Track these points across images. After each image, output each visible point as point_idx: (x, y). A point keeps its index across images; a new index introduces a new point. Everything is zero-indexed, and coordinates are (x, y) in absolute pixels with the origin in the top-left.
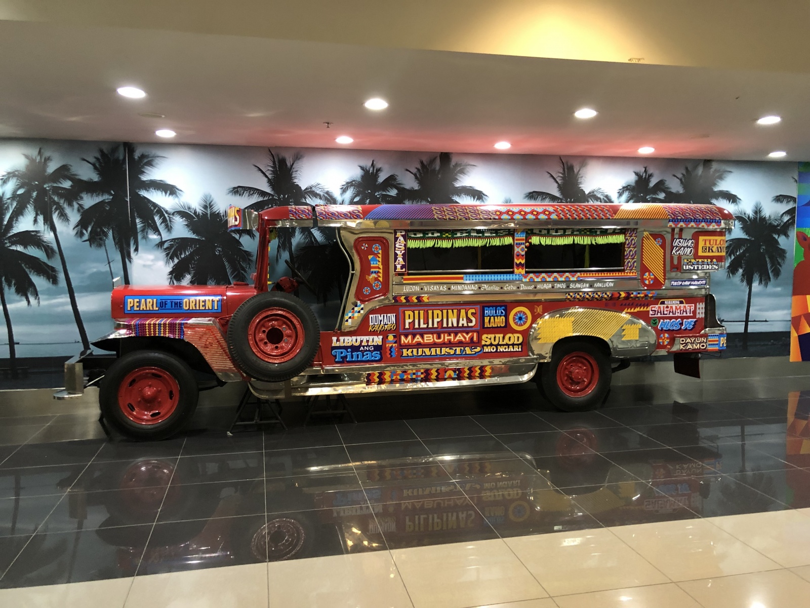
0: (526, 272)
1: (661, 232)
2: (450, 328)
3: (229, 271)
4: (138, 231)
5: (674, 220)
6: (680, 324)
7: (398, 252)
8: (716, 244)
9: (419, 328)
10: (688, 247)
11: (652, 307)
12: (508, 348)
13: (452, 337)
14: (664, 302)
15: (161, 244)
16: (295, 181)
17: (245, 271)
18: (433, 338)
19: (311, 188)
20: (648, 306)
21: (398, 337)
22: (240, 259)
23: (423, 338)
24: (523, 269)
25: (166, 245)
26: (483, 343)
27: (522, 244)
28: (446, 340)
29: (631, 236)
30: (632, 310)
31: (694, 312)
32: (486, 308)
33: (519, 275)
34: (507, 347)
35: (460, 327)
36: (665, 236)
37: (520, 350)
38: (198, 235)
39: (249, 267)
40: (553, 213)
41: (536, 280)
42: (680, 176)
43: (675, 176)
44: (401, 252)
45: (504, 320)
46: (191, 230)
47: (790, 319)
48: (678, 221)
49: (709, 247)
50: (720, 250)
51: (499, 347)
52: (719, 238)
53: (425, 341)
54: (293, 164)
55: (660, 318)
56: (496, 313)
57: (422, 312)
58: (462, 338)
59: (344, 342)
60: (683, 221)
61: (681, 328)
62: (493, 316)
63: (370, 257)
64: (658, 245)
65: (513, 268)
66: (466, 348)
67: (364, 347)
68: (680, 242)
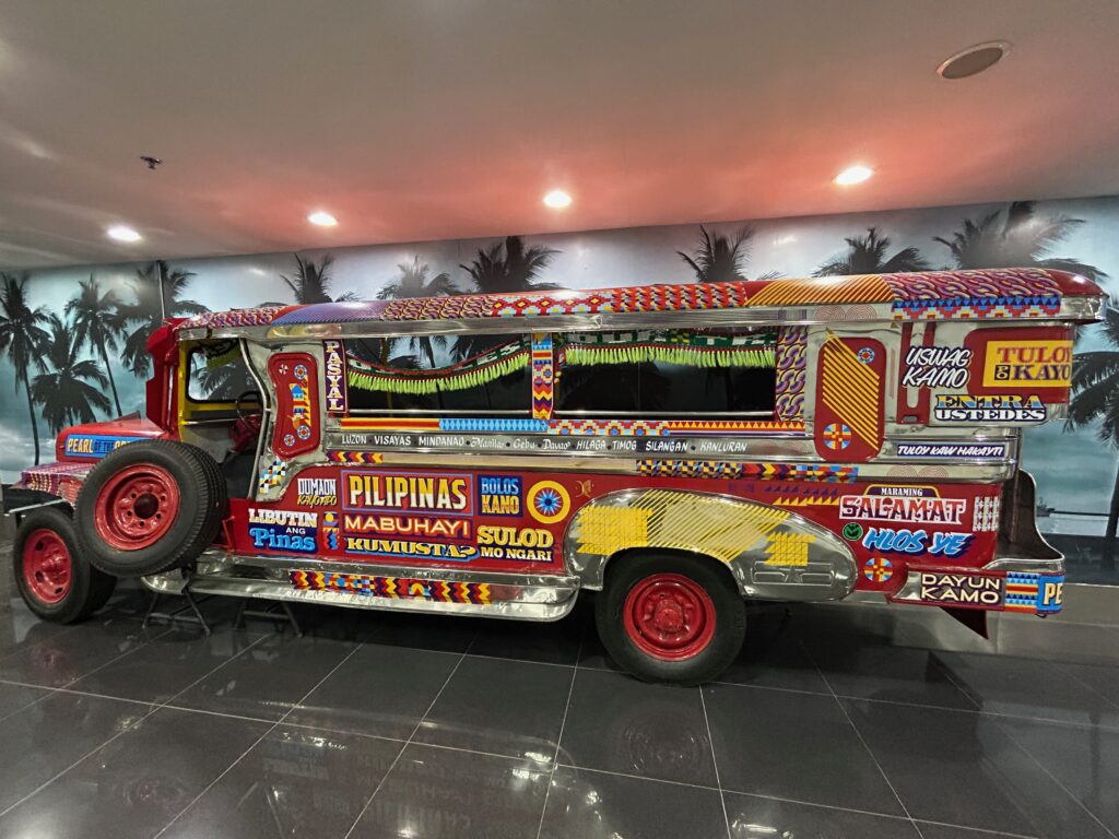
0: (554, 416)
1: (872, 332)
2: (423, 509)
5: (907, 304)
6: (923, 541)
8: (1040, 360)
9: (373, 506)
11: (846, 500)
12: (527, 553)
13: (426, 526)
14: (880, 488)
18: (395, 524)
20: (835, 496)
21: (340, 516)
23: (378, 523)
24: (548, 411)
26: (480, 540)
27: (546, 363)
28: (416, 530)
29: (792, 344)
30: (795, 503)
31: (967, 519)
32: (483, 479)
33: (540, 421)
34: (524, 551)
35: (439, 510)
36: (884, 342)
37: (549, 559)
40: (609, 300)
41: (575, 432)
42: (951, 238)
43: (939, 239)
45: (517, 503)
48: (920, 306)
49: (1018, 368)
50: (1052, 374)
51: (508, 551)
52: (1050, 346)
53: (383, 528)
54: (322, 271)
55: (866, 524)
56: (502, 489)
57: (376, 479)
58: (443, 529)
59: (265, 518)
60: (937, 306)
61: (925, 550)
62: (496, 494)
63: (292, 386)
64: (863, 363)
65: (530, 408)
66: (450, 547)
67: (291, 527)
68: (928, 356)
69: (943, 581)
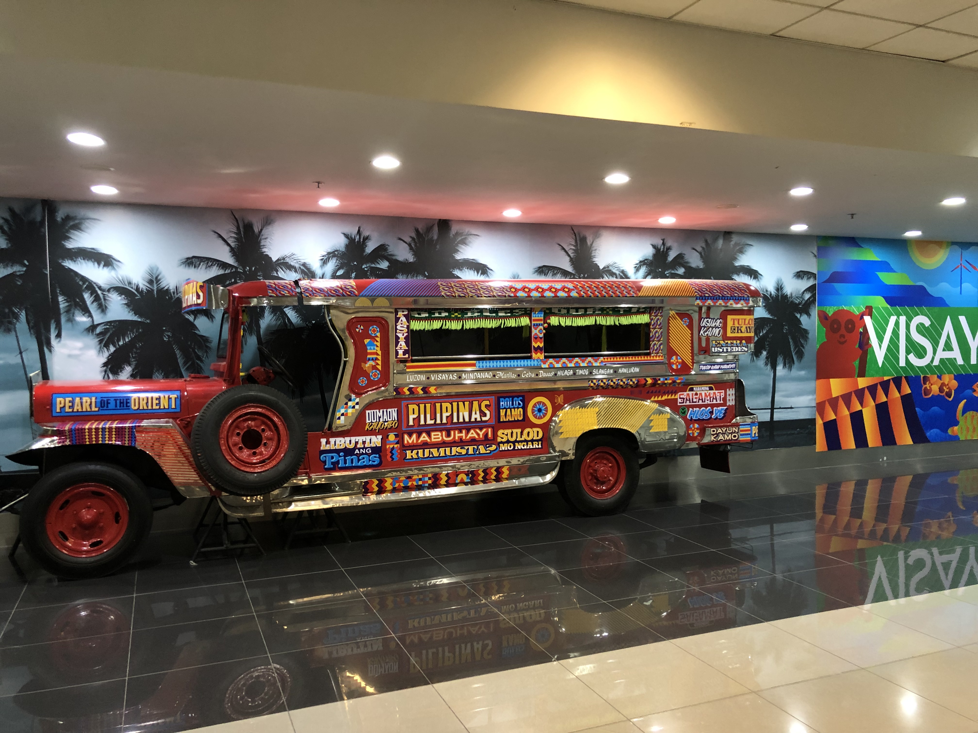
0: (546, 357)
1: (688, 310)
2: (461, 423)
3: (180, 361)
4: (62, 311)
5: (701, 298)
6: (710, 412)
7: (400, 335)
8: (745, 324)
9: (426, 425)
10: (716, 327)
11: (680, 395)
13: (463, 434)
14: (693, 388)
15: (92, 328)
16: (264, 250)
17: (202, 361)
19: (284, 259)
20: (676, 393)
21: (400, 435)
22: (194, 346)
24: (541, 354)
25: (99, 330)
26: (499, 440)
27: (540, 325)
28: (457, 438)
29: (656, 316)
30: (660, 399)
31: (725, 399)
32: (501, 399)
33: (537, 360)
34: (525, 443)
35: (473, 422)
36: (692, 315)
37: (540, 446)
38: (141, 316)
39: (207, 355)
40: (573, 290)
41: (556, 365)
42: (700, 249)
43: (694, 249)
44: (403, 335)
45: (522, 413)
46: (132, 310)
47: (814, 405)
48: (705, 299)
49: (738, 327)
50: (749, 331)
51: (517, 444)
52: (748, 317)
53: (433, 440)
54: (261, 230)
55: (689, 407)
56: (513, 404)
57: (428, 406)
58: (475, 435)
59: (335, 445)
60: (711, 299)
61: (711, 417)
62: (509, 408)
63: (367, 341)
64: (685, 325)
65: (530, 352)
66: (480, 447)
67: (359, 449)
68: (707, 321)
69: (718, 431)
